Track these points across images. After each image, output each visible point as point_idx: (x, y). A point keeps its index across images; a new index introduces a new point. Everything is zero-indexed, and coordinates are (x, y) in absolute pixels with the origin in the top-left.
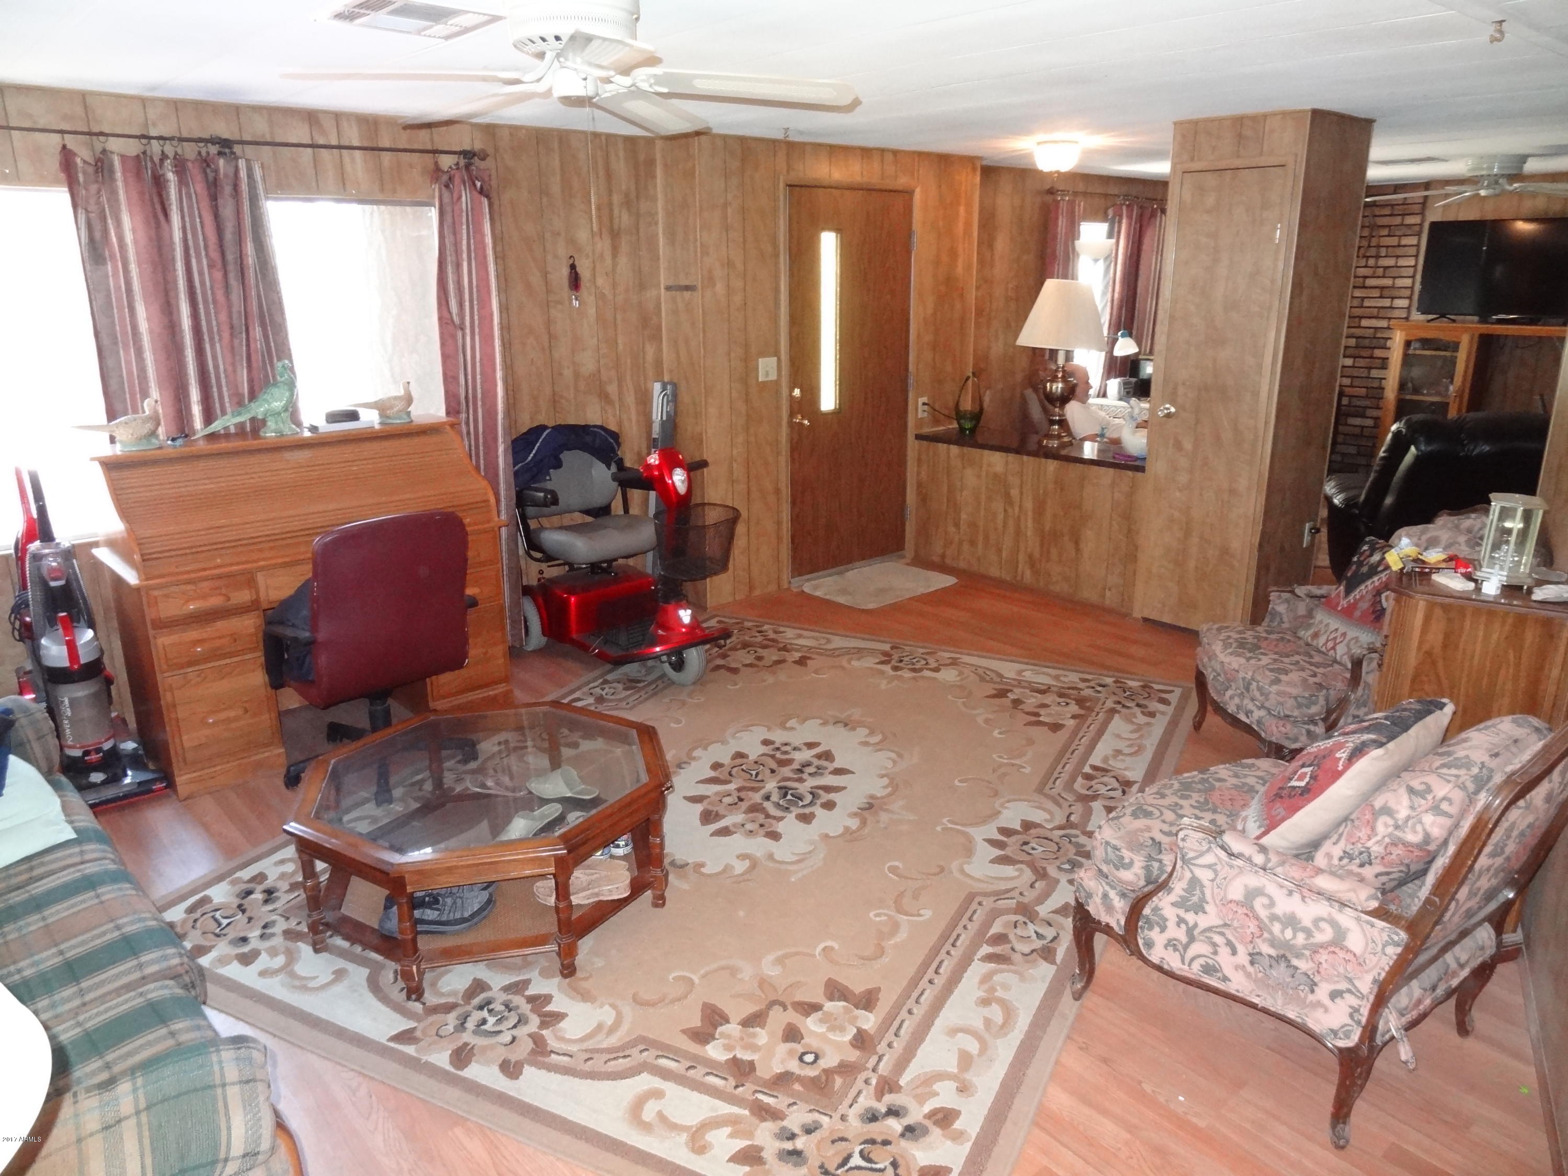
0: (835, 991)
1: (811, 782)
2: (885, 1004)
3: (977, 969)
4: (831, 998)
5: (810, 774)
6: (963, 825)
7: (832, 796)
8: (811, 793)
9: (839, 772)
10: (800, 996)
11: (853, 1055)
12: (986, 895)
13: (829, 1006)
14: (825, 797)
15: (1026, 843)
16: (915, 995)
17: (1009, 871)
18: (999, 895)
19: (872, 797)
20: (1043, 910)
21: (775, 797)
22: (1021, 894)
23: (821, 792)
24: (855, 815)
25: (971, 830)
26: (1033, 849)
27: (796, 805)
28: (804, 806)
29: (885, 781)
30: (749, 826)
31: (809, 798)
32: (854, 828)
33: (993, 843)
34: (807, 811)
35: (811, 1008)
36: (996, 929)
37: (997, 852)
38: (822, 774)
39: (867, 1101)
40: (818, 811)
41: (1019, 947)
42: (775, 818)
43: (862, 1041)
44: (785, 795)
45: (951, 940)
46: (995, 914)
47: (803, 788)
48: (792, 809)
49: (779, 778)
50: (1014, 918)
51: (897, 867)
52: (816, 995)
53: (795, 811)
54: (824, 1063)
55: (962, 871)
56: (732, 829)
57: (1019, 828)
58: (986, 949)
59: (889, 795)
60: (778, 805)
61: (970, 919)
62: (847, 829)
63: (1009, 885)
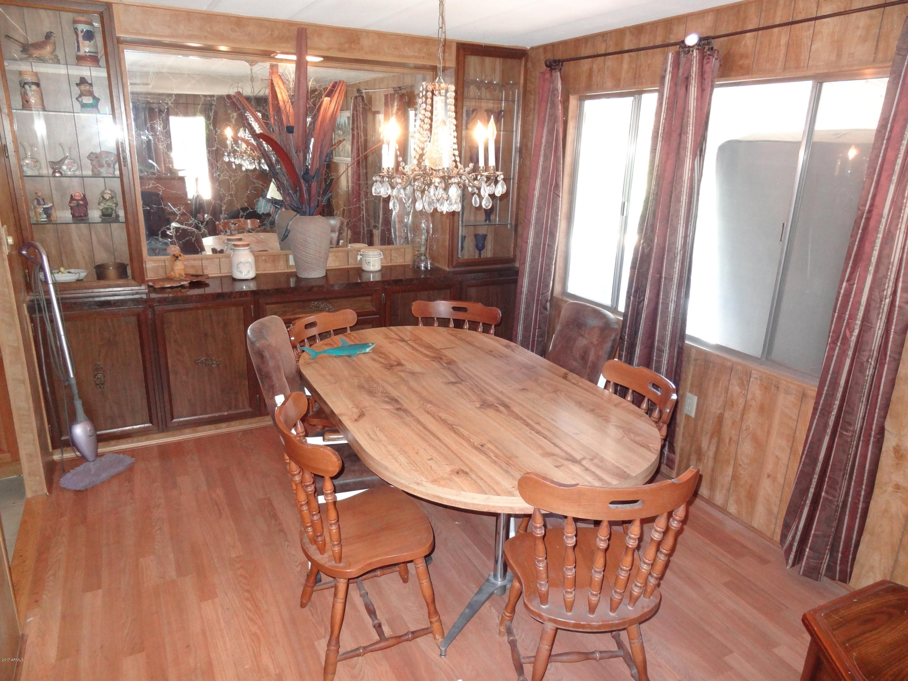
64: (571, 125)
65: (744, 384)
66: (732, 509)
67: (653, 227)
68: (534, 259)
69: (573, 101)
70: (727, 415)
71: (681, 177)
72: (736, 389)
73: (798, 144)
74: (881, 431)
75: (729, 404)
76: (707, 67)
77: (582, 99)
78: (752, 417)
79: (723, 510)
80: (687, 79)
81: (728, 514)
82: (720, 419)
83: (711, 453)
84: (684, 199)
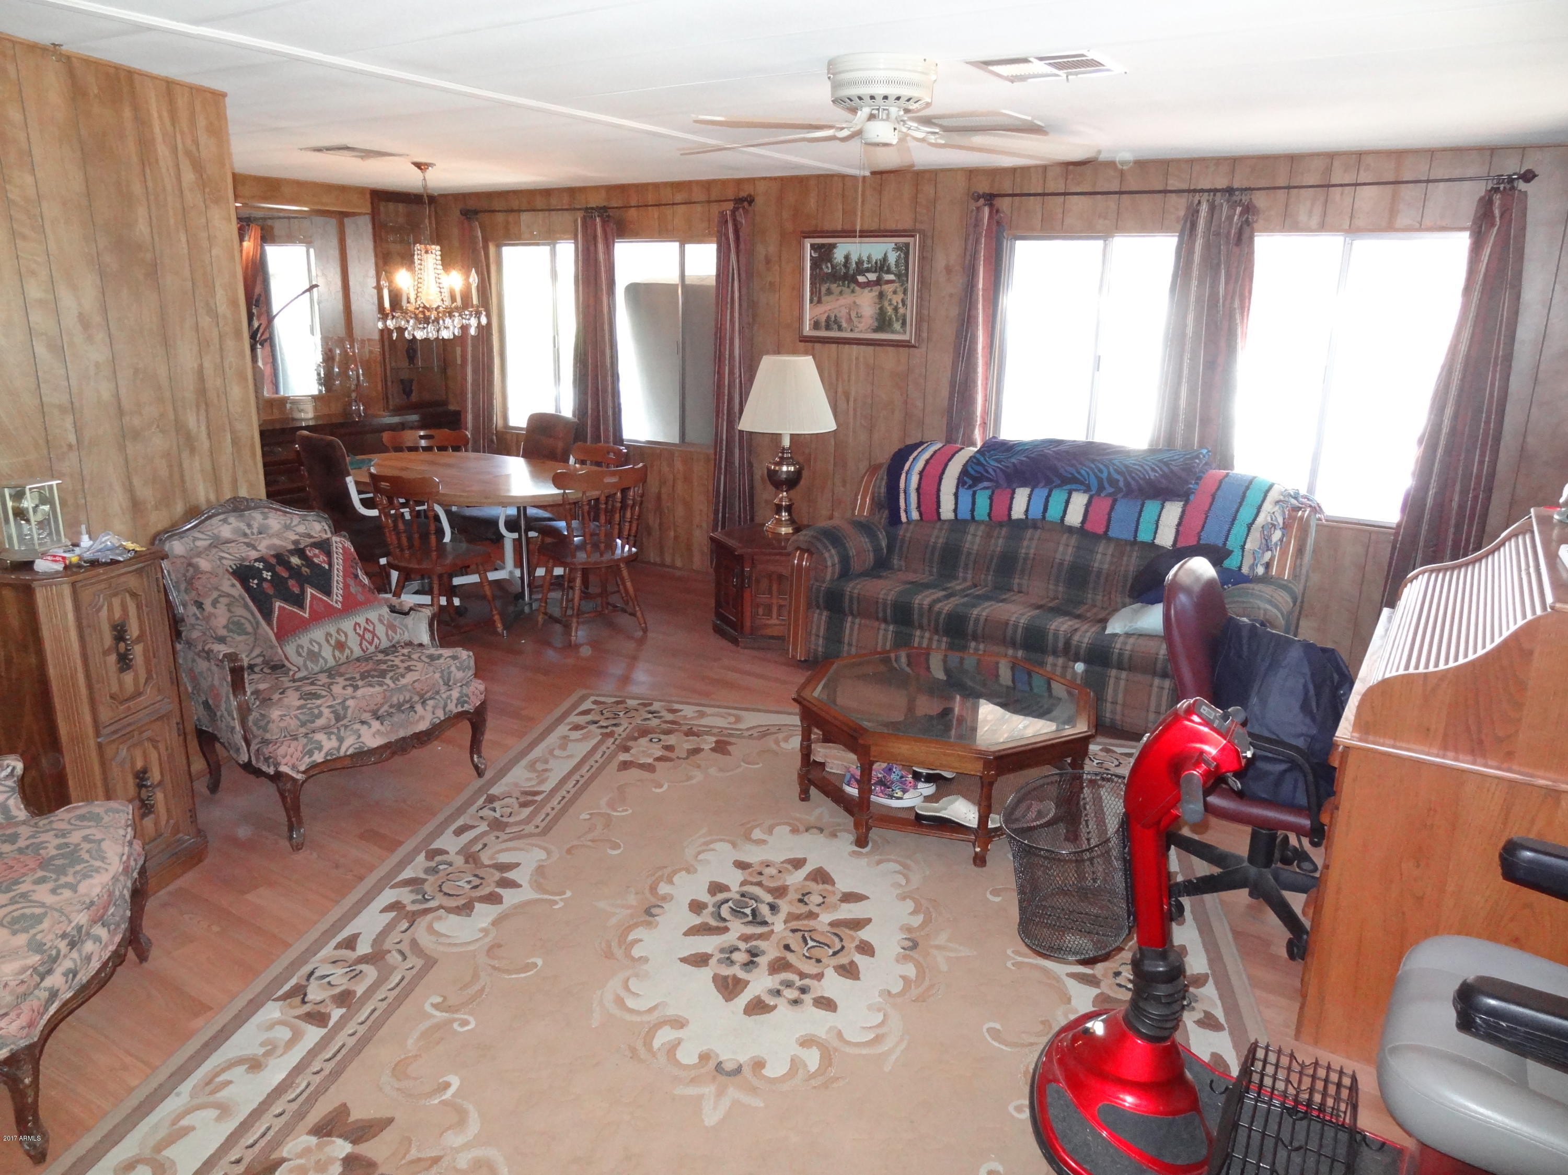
0: (649, 768)
1: (730, 938)
2: (614, 764)
3: (547, 787)
4: (650, 764)
5: (737, 949)
6: (542, 900)
7: (696, 920)
8: (724, 920)
9: (700, 960)
10: (668, 764)
11: (630, 743)
12: (531, 835)
13: (650, 761)
14: (706, 917)
15: (476, 887)
16: (593, 770)
17: (504, 858)
18: (519, 836)
19: (649, 924)
20: (484, 827)
21: (765, 910)
22: (498, 837)
23: (713, 923)
24: (664, 898)
25: (533, 895)
26: (469, 882)
27: (736, 902)
28: (727, 901)
29: (636, 952)
30: (772, 871)
31: (725, 911)
32: (662, 885)
33: (512, 884)
34: (721, 896)
35: (658, 759)
36: (527, 811)
37: (510, 875)
38: (722, 951)
39: (619, 730)
40: (705, 897)
41: (514, 800)
42: (752, 884)
43: (627, 749)
44: (754, 912)
45: (549, 818)
46: (527, 821)
47: (737, 928)
48: (738, 897)
49: (774, 938)
50: (511, 820)
51: (613, 848)
52: (659, 765)
53: (734, 894)
54: (647, 739)
55: (549, 853)
56: (789, 867)
57: (477, 904)
58: (539, 798)
59: (630, 929)
60: (756, 899)
61: (548, 815)
62: (670, 881)
63: (504, 846)
64: (493, 268)
65: (671, 465)
66: (679, 563)
67: (586, 354)
68: (475, 394)
69: (492, 249)
70: (664, 490)
71: (602, 311)
72: (665, 469)
73: (674, 287)
74: (751, 465)
75: (663, 482)
76: (608, 230)
77: (499, 246)
78: (680, 486)
79: (673, 566)
80: (595, 237)
81: (677, 568)
82: (659, 498)
83: (656, 526)
84: (606, 327)
